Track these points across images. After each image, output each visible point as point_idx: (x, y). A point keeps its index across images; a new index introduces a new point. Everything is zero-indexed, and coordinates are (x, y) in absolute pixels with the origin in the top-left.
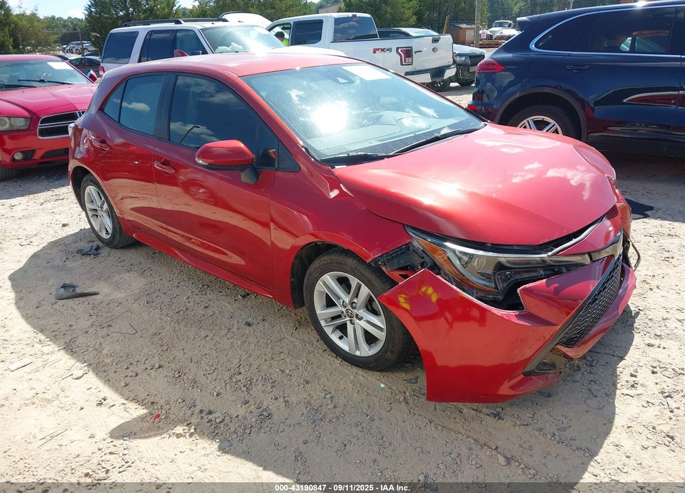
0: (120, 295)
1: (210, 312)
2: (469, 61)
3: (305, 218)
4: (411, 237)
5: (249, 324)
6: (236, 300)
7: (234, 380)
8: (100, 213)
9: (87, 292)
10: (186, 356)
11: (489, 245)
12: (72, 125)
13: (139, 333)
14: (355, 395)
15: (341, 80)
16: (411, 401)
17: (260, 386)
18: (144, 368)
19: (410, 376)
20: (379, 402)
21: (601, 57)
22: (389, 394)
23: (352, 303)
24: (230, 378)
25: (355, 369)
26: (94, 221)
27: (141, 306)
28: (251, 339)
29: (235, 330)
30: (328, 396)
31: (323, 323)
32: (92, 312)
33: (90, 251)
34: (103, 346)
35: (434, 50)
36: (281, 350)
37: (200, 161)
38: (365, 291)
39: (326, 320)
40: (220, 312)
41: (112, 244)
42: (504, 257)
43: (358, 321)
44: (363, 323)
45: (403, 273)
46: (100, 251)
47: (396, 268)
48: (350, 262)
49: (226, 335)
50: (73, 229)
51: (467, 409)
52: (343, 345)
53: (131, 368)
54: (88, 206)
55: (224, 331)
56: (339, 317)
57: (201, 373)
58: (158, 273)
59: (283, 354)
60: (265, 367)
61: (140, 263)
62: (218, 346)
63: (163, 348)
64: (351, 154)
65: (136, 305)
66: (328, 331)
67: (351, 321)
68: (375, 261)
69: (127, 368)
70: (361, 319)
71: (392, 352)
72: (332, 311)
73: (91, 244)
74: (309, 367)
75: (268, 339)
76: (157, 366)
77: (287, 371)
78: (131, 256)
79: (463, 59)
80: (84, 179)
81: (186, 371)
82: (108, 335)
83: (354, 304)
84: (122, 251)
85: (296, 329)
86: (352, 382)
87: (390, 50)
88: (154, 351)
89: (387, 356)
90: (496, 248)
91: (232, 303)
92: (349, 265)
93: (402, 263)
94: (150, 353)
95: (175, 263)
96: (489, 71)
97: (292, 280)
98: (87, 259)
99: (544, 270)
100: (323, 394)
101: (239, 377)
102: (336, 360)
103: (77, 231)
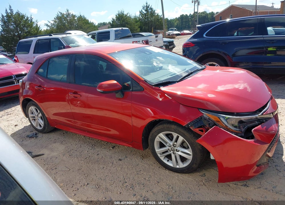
0: (55, 154)
1: (100, 156)
2: (168, 44)
3: (149, 109)
4: (203, 113)
5: (120, 160)
6: (110, 150)
7: (125, 186)
8: (36, 118)
9: (38, 154)
10: (98, 177)
11: (236, 113)
12: (21, 80)
13: (71, 170)
14: (182, 185)
15: (148, 53)
16: (206, 184)
17: (138, 187)
18: (80, 186)
19: (201, 174)
20: (193, 187)
21: (232, 38)
22: (196, 183)
23: (174, 145)
24: (123, 185)
25: (176, 174)
26: (33, 122)
27: (67, 157)
28: (124, 166)
29: (115, 163)
30: (170, 187)
31: (159, 155)
32: (45, 163)
33: (33, 136)
34: (56, 178)
35: (156, 40)
36: (140, 170)
37: (99, 90)
38: (181, 139)
39: (160, 154)
40: (105, 156)
41: (43, 131)
42: (243, 118)
43: (177, 152)
44: (180, 153)
45: (201, 129)
46: (37, 135)
47: (197, 127)
48: (173, 127)
49: (112, 166)
50: (21, 127)
51: (231, 184)
52: (170, 164)
53: (74, 187)
54: (30, 115)
55: (111, 164)
56: (167, 151)
57: (108, 185)
58: (69, 142)
59: (141, 171)
60: (136, 178)
61: (59, 139)
62: (111, 171)
63: (86, 175)
64: (164, 82)
65: (65, 157)
66: (162, 158)
67: (173, 153)
68: (188, 125)
69: (72, 187)
70: (178, 151)
71: (196, 164)
72: (163, 149)
73: (32, 133)
74: (156, 176)
75: (132, 165)
76: (86, 184)
77: (147, 179)
78: (53, 136)
79: (166, 43)
80: (29, 104)
81: (101, 184)
82: (57, 173)
83: (175, 145)
84: (48, 134)
85: (142, 160)
86: (178, 180)
87: (139, 41)
88: (82, 177)
89: (193, 166)
90: (238, 114)
91: (109, 151)
92: (173, 128)
93: (199, 125)
94: (80, 178)
95: (75, 137)
96: (188, 47)
97: (143, 138)
98: (33, 140)
99: (257, 121)
100: (168, 187)
101: (127, 184)
102: (166, 171)
103: (23, 127)
